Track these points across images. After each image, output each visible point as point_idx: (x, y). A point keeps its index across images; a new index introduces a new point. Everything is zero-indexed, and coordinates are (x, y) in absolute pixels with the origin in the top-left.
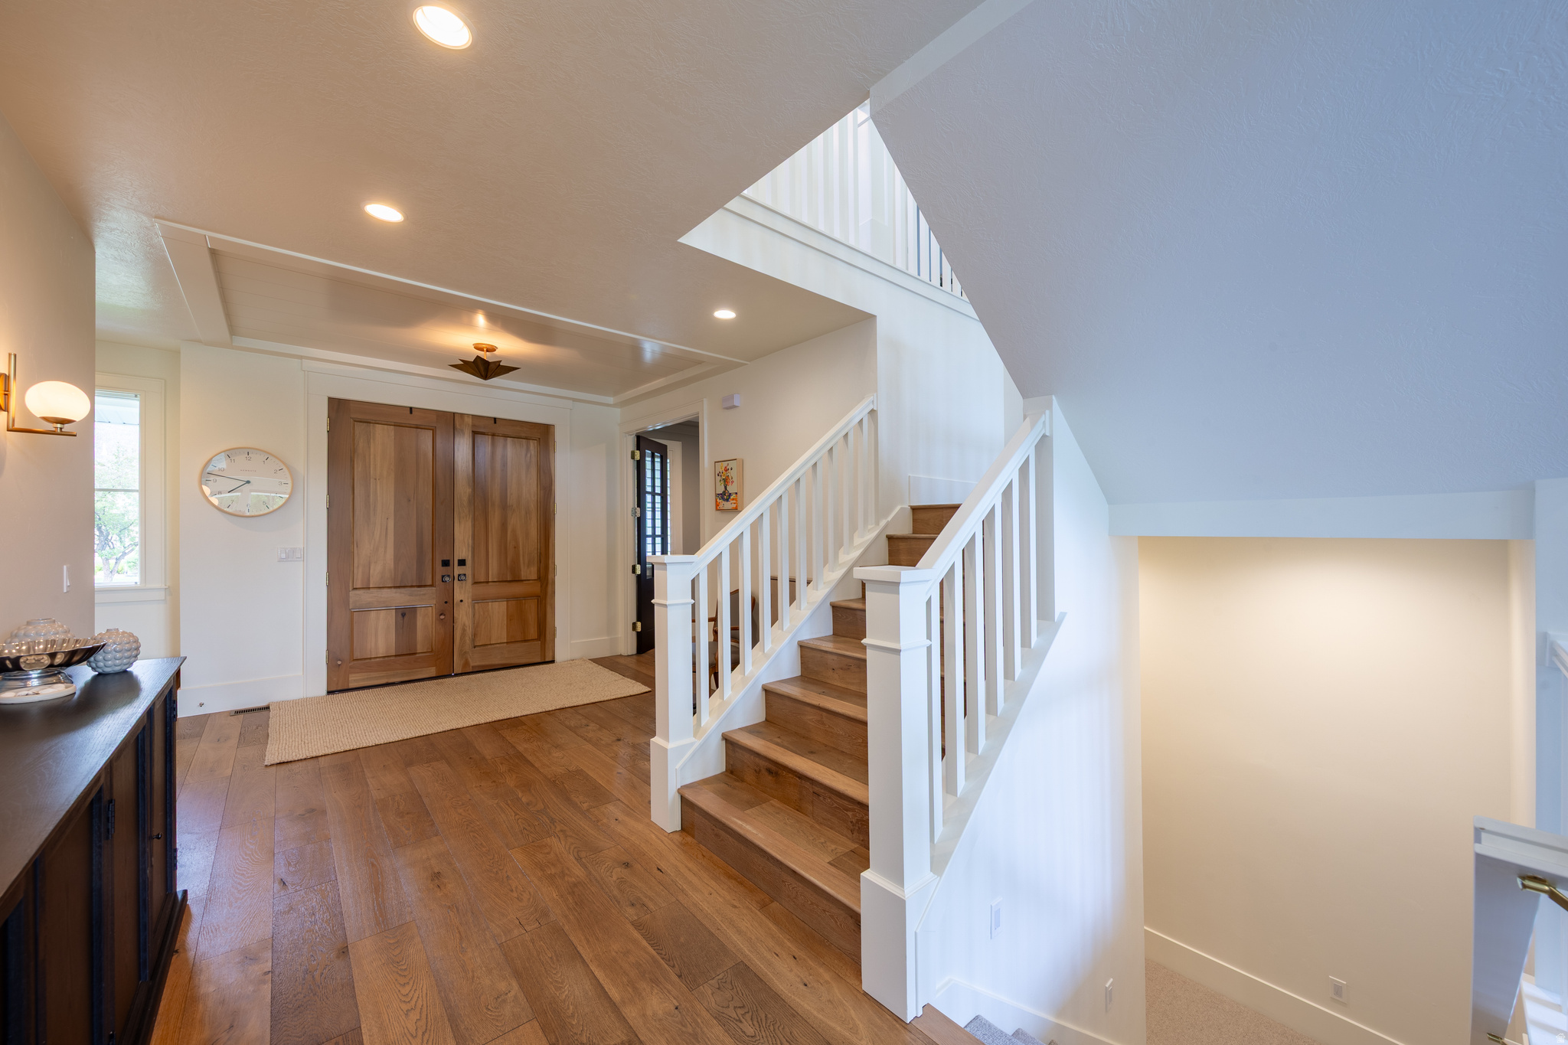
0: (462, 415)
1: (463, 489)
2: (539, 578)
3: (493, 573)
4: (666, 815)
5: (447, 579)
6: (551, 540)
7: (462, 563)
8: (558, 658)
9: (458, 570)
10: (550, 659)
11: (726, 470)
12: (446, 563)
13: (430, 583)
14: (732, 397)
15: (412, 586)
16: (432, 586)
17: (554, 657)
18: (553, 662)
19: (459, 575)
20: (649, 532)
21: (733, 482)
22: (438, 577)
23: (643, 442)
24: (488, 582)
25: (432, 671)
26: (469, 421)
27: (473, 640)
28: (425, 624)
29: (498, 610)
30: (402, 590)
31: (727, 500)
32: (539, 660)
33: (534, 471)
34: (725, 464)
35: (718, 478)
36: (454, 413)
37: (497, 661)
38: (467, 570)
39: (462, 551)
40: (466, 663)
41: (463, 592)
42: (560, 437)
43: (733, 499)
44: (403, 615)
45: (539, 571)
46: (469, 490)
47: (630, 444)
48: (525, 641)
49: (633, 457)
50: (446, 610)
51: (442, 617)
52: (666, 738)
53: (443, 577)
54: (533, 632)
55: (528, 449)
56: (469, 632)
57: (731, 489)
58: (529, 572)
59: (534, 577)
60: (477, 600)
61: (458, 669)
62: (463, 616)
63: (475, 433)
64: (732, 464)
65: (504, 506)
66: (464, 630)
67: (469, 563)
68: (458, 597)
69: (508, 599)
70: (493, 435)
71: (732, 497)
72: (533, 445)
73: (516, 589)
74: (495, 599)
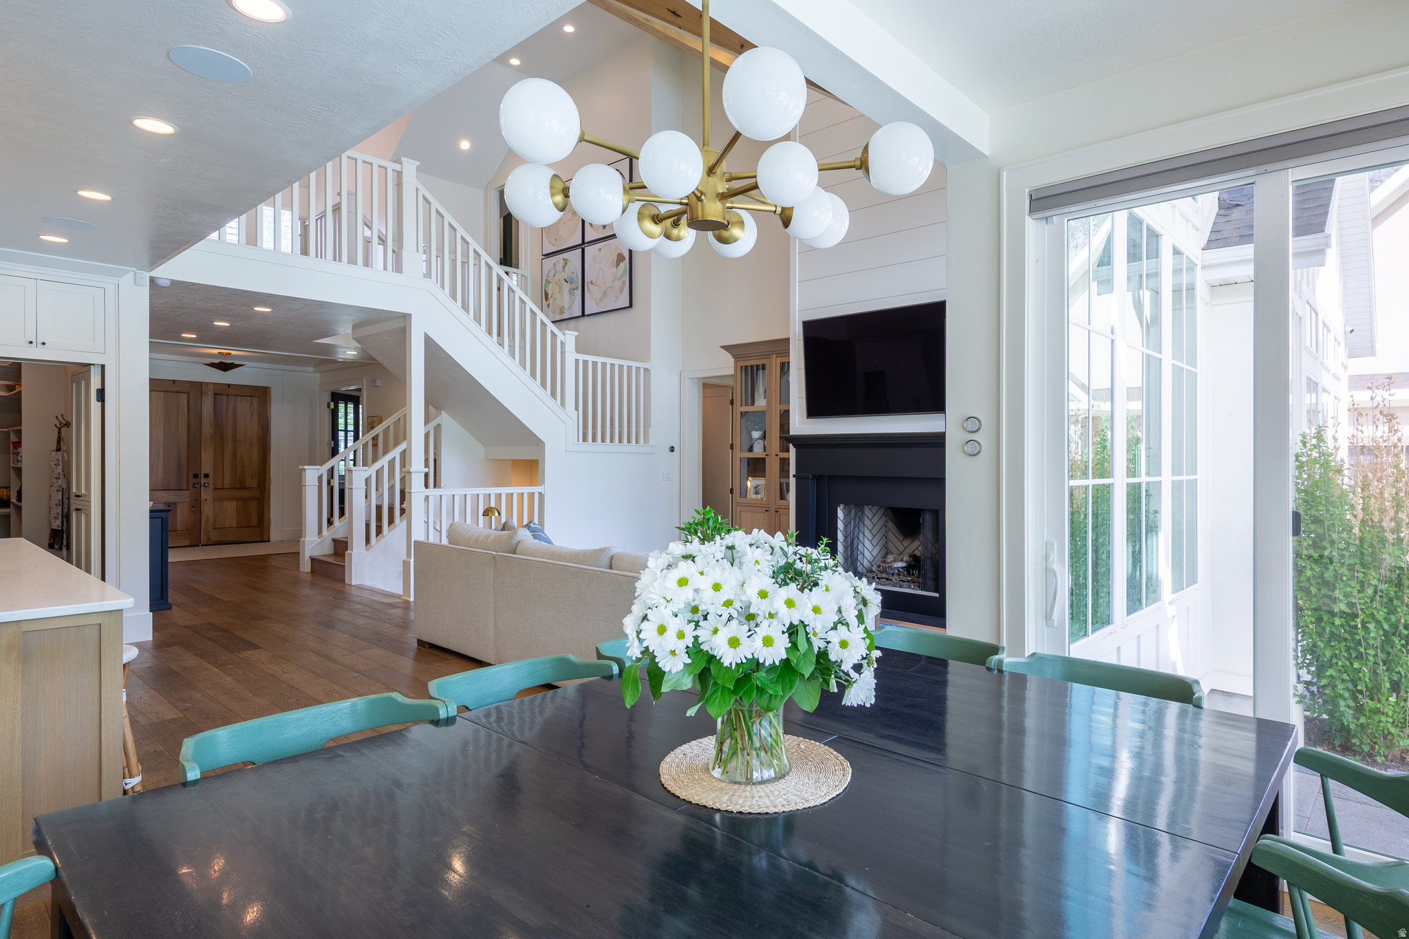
0: (207, 383)
1: (207, 430)
2: (259, 487)
3: (228, 483)
4: (305, 566)
5: (197, 486)
6: (267, 465)
7: (206, 476)
8: (271, 539)
9: (203, 480)
10: (267, 540)
11: (373, 422)
12: (196, 476)
13: (185, 488)
15: (174, 490)
16: (187, 490)
17: (269, 538)
18: (269, 541)
19: (205, 484)
22: (191, 484)
23: (337, 397)
24: (223, 488)
25: (187, 542)
26: (211, 387)
27: (214, 525)
28: (183, 513)
29: (231, 507)
30: (168, 492)
32: (259, 540)
33: (256, 418)
34: (372, 418)
36: (201, 383)
37: (229, 538)
38: (210, 480)
39: (206, 467)
40: (209, 539)
41: (206, 495)
42: (274, 395)
45: (259, 482)
46: (211, 430)
47: (327, 397)
48: (249, 527)
49: (329, 406)
50: (196, 506)
51: (193, 509)
53: (194, 484)
54: (254, 521)
55: (252, 403)
56: (211, 519)
58: (252, 483)
59: (255, 485)
60: (217, 499)
61: (203, 539)
62: (208, 510)
63: (215, 394)
64: (375, 419)
65: (235, 440)
66: (207, 518)
67: (211, 476)
68: (203, 497)
69: (237, 499)
70: (227, 395)
72: (255, 400)
73: (244, 493)
74: (229, 499)
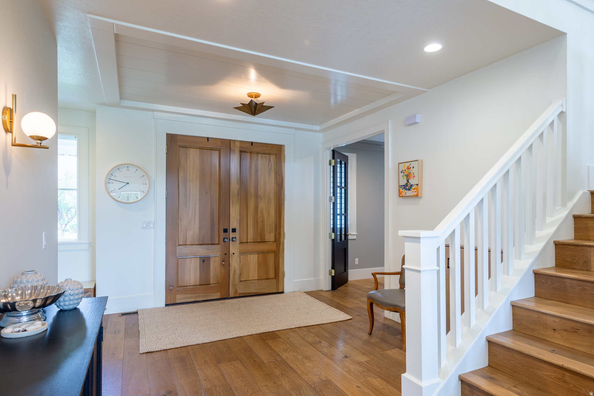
0: (234, 141)
1: (234, 186)
2: (275, 240)
3: (251, 237)
5: (226, 240)
6: (282, 217)
7: (234, 230)
8: (286, 290)
9: (232, 235)
10: (282, 291)
11: (409, 168)
12: (225, 231)
13: (217, 242)
14: (414, 116)
15: (208, 244)
16: (218, 244)
17: (283, 289)
18: (283, 292)
19: (232, 238)
20: (338, 212)
21: (414, 177)
22: (222, 239)
23: (336, 154)
24: (247, 242)
25: (218, 295)
26: (238, 144)
27: (240, 277)
28: (215, 265)
29: (253, 259)
30: (203, 246)
31: (409, 190)
32: (275, 291)
33: (273, 174)
34: (408, 164)
35: (402, 174)
36: (231, 140)
37: (253, 290)
38: (237, 235)
39: (234, 223)
40: (236, 291)
41: (234, 248)
42: (288, 153)
43: (414, 189)
44: (204, 261)
45: (276, 236)
46: (238, 187)
47: (328, 155)
48: (268, 279)
49: (330, 164)
50: (226, 259)
51: (223, 263)
52: (419, 375)
53: (224, 239)
54: (272, 274)
55: (270, 160)
56: (238, 272)
57: (412, 182)
58: (270, 237)
59: (273, 239)
60: (243, 253)
61: (232, 295)
62: (235, 262)
63: (241, 152)
64: (413, 164)
65: (257, 196)
66: (235, 271)
67: (237, 230)
68: (232, 251)
69: (258, 253)
70: (251, 153)
71: (413, 188)
72: (273, 158)
73: (263, 247)
74: (251, 253)
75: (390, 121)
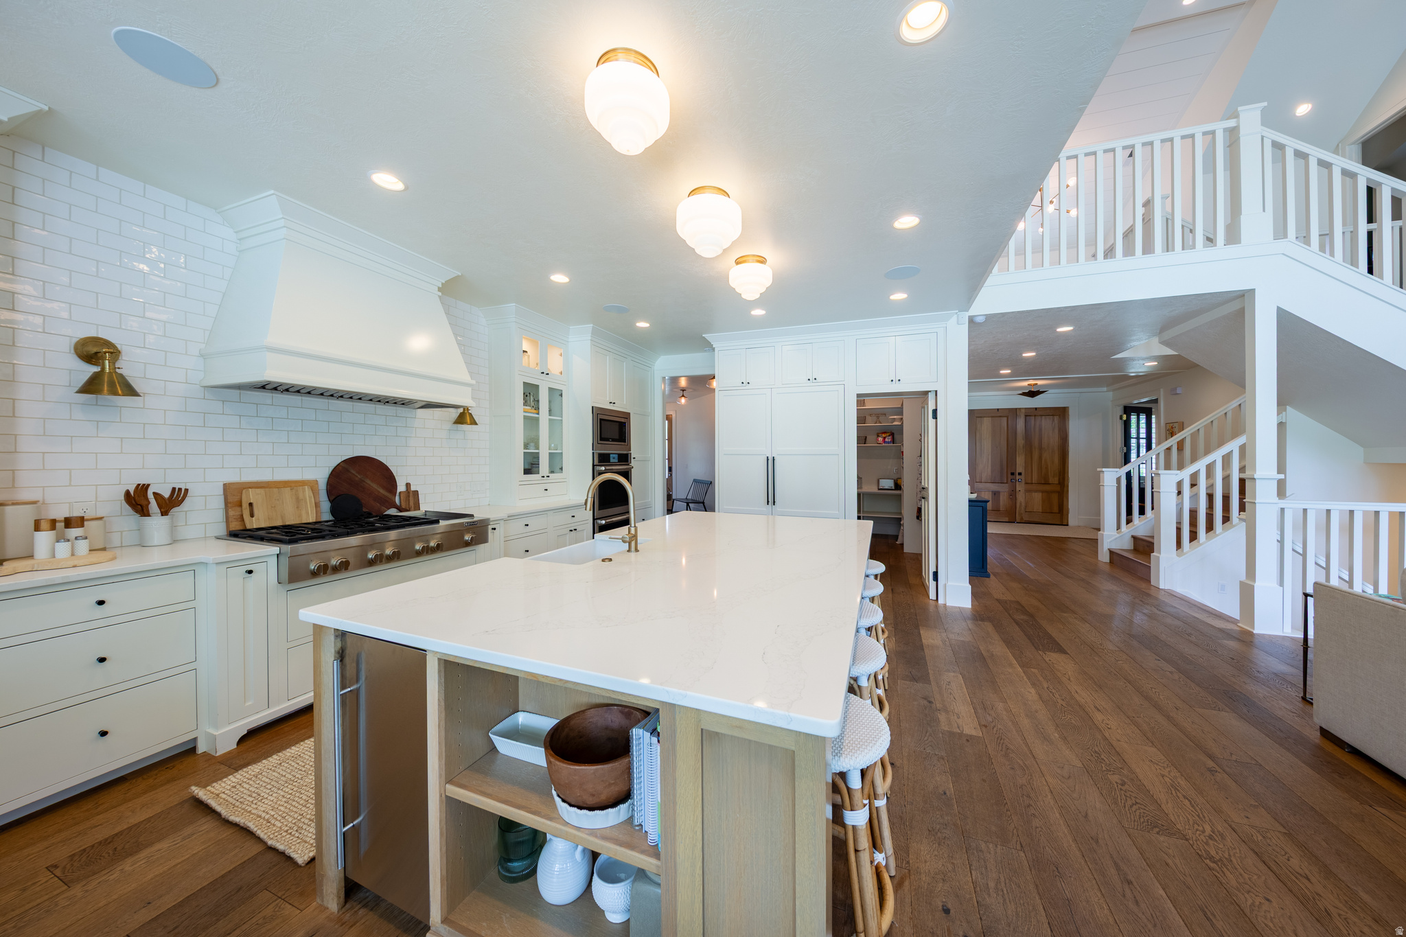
0: (1020, 409)
1: (1021, 442)
2: (1059, 483)
3: (1035, 479)
4: (1104, 557)
5: (1013, 480)
6: (1066, 465)
7: (1020, 474)
8: (1070, 523)
9: (1018, 477)
10: (1066, 524)
11: (1172, 428)
12: (1012, 474)
14: (1176, 389)
15: (998, 482)
16: (1006, 483)
17: (1068, 523)
18: (1068, 525)
19: (1019, 479)
22: (1009, 480)
23: (1128, 410)
24: (1032, 483)
25: (1007, 519)
26: (1024, 411)
27: (1025, 509)
28: (1004, 499)
29: (1037, 497)
30: (994, 484)
32: (1060, 522)
33: (1056, 431)
34: (1172, 424)
35: (1168, 432)
36: (1016, 409)
37: (1037, 519)
38: (1022, 477)
39: (1020, 469)
40: (1022, 519)
41: (1020, 487)
42: (1071, 412)
44: (995, 494)
45: (1059, 479)
46: (1023, 442)
47: (1120, 411)
48: (1052, 513)
49: (1121, 418)
50: (1013, 494)
51: (1010, 497)
52: (1104, 531)
53: (1011, 479)
54: (1056, 509)
55: (1053, 420)
56: (1023, 504)
58: (1054, 480)
59: (1056, 482)
60: (1027, 491)
61: (1018, 520)
62: (1021, 498)
63: (1026, 416)
64: (1176, 425)
65: (1041, 448)
66: (1021, 504)
67: (1023, 474)
68: (1018, 489)
69: (1042, 492)
70: (1035, 416)
72: (1056, 418)
73: (1047, 488)
74: (1036, 491)
75: (1162, 390)
